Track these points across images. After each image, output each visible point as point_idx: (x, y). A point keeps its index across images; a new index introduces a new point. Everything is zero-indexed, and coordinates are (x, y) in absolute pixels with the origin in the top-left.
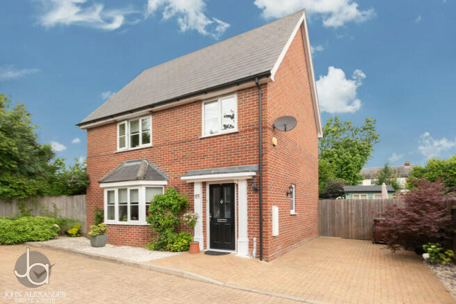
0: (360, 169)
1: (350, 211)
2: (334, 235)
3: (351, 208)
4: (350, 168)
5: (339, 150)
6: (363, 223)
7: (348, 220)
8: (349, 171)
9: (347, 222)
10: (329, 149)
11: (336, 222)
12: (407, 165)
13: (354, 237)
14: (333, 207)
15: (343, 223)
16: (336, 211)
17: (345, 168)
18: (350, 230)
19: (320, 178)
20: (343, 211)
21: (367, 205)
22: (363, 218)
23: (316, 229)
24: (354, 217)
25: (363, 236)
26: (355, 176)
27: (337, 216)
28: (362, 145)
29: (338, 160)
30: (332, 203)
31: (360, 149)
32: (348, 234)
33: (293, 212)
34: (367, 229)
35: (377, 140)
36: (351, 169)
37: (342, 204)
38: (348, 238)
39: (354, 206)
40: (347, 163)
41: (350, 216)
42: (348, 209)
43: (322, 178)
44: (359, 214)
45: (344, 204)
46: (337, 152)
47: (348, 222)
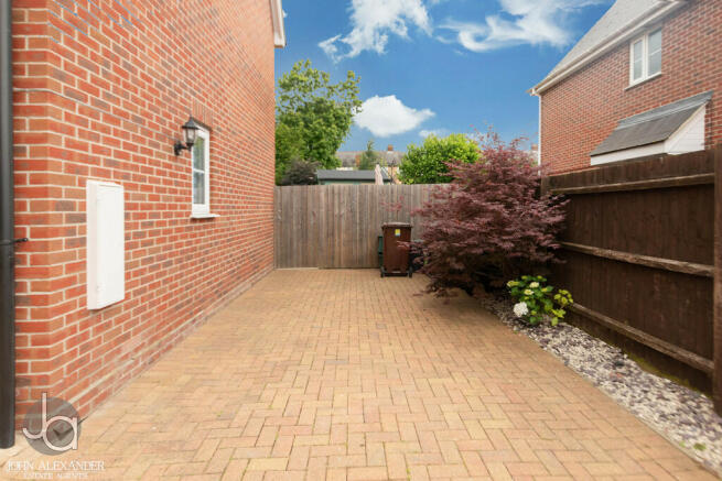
0: (336, 148)
1: (337, 212)
2: (306, 264)
3: (340, 203)
4: (322, 146)
5: (307, 116)
6: (361, 235)
7: (333, 230)
8: (321, 150)
9: (331, 234)
10: (294, 112)
11: (310, 235)
12: (390, 149)
13: (343, 265)
14: (304, 200)
15: (323, 236)
16: (309, 212)
17: (314, 145)
18: (337, 249)
19: (277, 157)
20: (323, 210)
21: (368, 197)
22: (360, 224)
23: (269, 253)
24: (343, 223)
25: (361, 261)
26: (329, 160)
27: (312, 221)
28: (340, 112)
29: (306, 131)
30: (302, 192)
31: (337, 117)
32: (333, 258)
33: (200, 210)
34: (368, 246)
35: (359, 109)
36: (324, 147)
37: (323, 194)
38: (332, 267)
39: (345, 199)
40: (318, 138)
41: (336, 220)
42: (333, 204)
43: (281, 158)
44: (354, 216)
45: (327, 194)
46: (304, 119)
47: (333, 234)
